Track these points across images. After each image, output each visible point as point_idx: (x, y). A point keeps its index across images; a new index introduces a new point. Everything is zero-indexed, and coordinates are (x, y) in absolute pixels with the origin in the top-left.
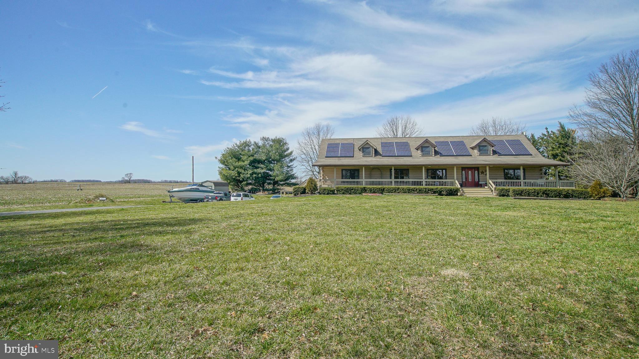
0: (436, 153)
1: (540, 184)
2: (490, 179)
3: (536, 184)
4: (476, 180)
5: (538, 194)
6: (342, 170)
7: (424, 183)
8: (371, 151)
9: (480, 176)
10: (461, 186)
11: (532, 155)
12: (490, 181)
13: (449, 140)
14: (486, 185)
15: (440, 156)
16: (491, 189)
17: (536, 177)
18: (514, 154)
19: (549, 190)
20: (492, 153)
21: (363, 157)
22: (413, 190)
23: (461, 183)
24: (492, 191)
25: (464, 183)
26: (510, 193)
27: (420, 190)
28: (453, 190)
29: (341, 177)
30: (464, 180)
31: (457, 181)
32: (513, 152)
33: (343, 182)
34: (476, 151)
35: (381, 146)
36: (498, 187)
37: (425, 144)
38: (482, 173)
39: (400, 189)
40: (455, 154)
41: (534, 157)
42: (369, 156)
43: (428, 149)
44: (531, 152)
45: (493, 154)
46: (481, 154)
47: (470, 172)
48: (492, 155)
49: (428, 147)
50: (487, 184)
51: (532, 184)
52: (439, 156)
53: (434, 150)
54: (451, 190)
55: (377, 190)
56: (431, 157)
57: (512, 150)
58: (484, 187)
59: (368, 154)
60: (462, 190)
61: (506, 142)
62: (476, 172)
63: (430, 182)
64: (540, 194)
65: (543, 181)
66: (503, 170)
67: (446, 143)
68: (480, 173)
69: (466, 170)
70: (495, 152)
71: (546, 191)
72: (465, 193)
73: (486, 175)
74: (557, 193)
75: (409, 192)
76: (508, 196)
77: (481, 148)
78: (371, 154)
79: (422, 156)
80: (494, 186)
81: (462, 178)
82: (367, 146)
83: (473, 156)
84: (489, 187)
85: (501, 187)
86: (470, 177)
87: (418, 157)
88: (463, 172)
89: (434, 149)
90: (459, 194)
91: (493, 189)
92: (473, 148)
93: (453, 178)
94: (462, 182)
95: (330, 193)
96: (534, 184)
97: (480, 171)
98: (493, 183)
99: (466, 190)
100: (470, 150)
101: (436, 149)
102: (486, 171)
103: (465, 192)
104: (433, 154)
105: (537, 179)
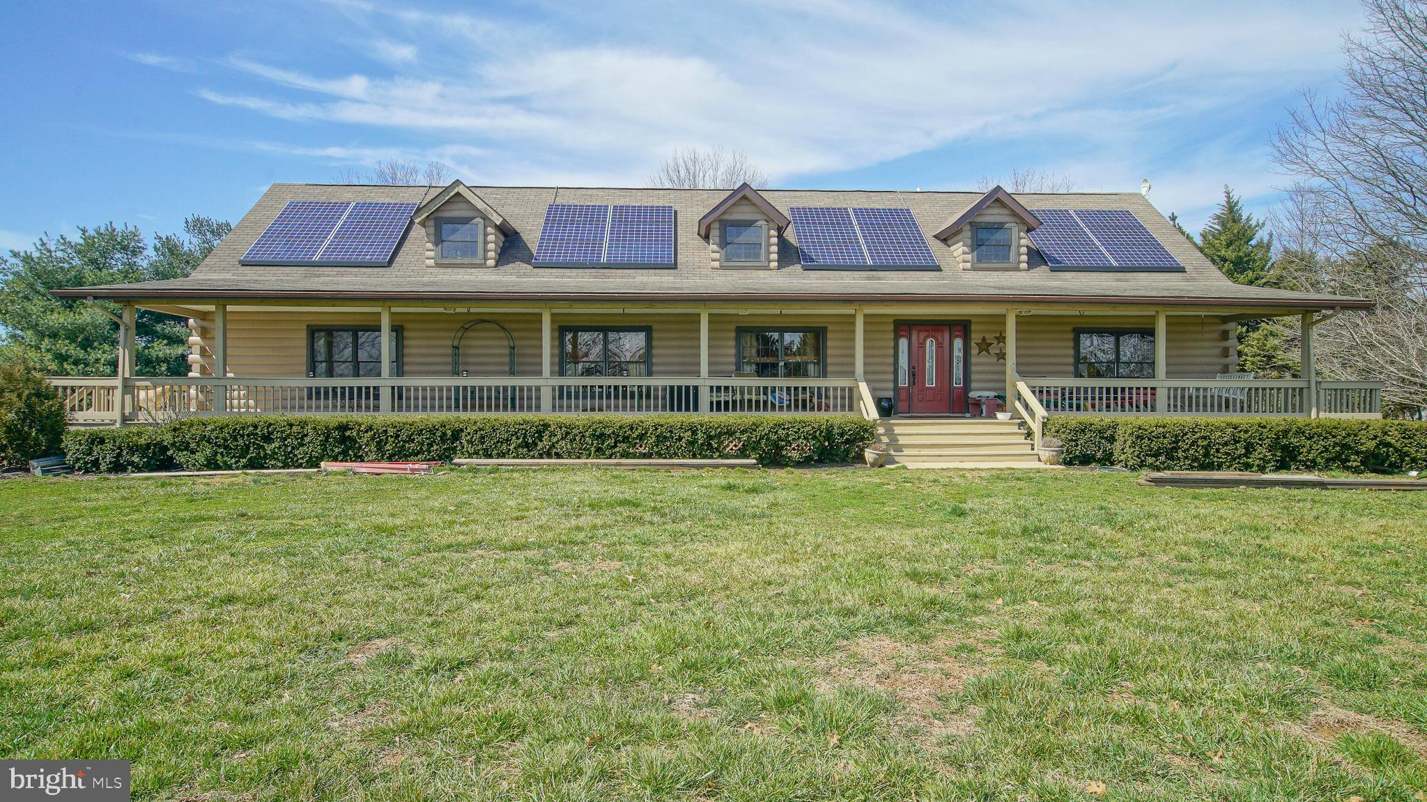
0: (788, 254)
1: (1224, 395)
2: (1023, 374)
3: (1205, 397)
4: (958, 383)
5: (1249, 448)
6: (313, 331)
7: (705, 398)
8: (480, 239)
9: (974, 360)
10: (887, 409)
11: (1182, 270)
12: (1022, 387)
13: (851, 203)
14: (1000, 403)
15: (806, 269)
16: (1023, 424)
17: (1206, 368)
18: (1115, 264)
19: (1300, 432)
20: (1024, 258)
21: (438, 265)
22: (626, 439)
23: (890, 394)
24: (1029, 435)
25: (903, 395)
26: (1117, 446)
27: (661, 439)
28: (842, 435)
29: (304, 368)
30: (903, 382)
31: (864, 388)
32: (1109, 257)
33: (315, 394)
34: (959, 251)
35: (542, 221)
36: (1062, 417)
37: (740, 209)
38: (984, 346)
39: (553, 434)
40: (870, 262)
41: (1194, 279)
42: (466, 261)
43: (747, 236)
44: (1180, 260)
45: (1032, 264)
46: (979, 261)
47: (930, 345)
48: (1024, 266)
49: (749, 224)
50: (1003, 398)
51: (1190, 397)
52: (798, 267)
53: (775, 240)
54: (829, 435)
55: (418, 439)
56: (761, 274)
57: (1104, 250)
58: (992, 415)
59: (464, 254)
60: (890, 432)
61: (1078, 220)
62: (958, 343)
63: (742, 393)
64: (1262, 451)
65: (1242, 385)
66: (1071, 336)
67: (836, 217)
68: (974, 351)
69: (914, 337)
70: (1037, 258)
71: (1286, 432)
72: (899, 449)
73: (1002, 356)
74: (1336, 444)
75: (598, 450)
76: (1107, 460)
77: (983, 235)
78: (480, 253)
79: (722, 268)
80: (1040, 411)
81: (896, 373)
82: (456, 214)
83: (947, 271)
84: (1016, 415)
85: (1074, 418)
86: (930, 364)
87: (704, 271)
88: (903, 343)
89: (780, 236)
90: (869, 455)
91: (1036, 427)
92: (946, 238)
93: (851, 373)
94: (896, 389)
95: (132, 463)
96: (1198, 397)
97: (976, 337)
98: (1034, 392)
99: (909, 431)
100: (936, 247)
101: (790, 235)
102: (1001, 339)
103: (902, 441)
104: (774, 256)
105: (1210, 375)
